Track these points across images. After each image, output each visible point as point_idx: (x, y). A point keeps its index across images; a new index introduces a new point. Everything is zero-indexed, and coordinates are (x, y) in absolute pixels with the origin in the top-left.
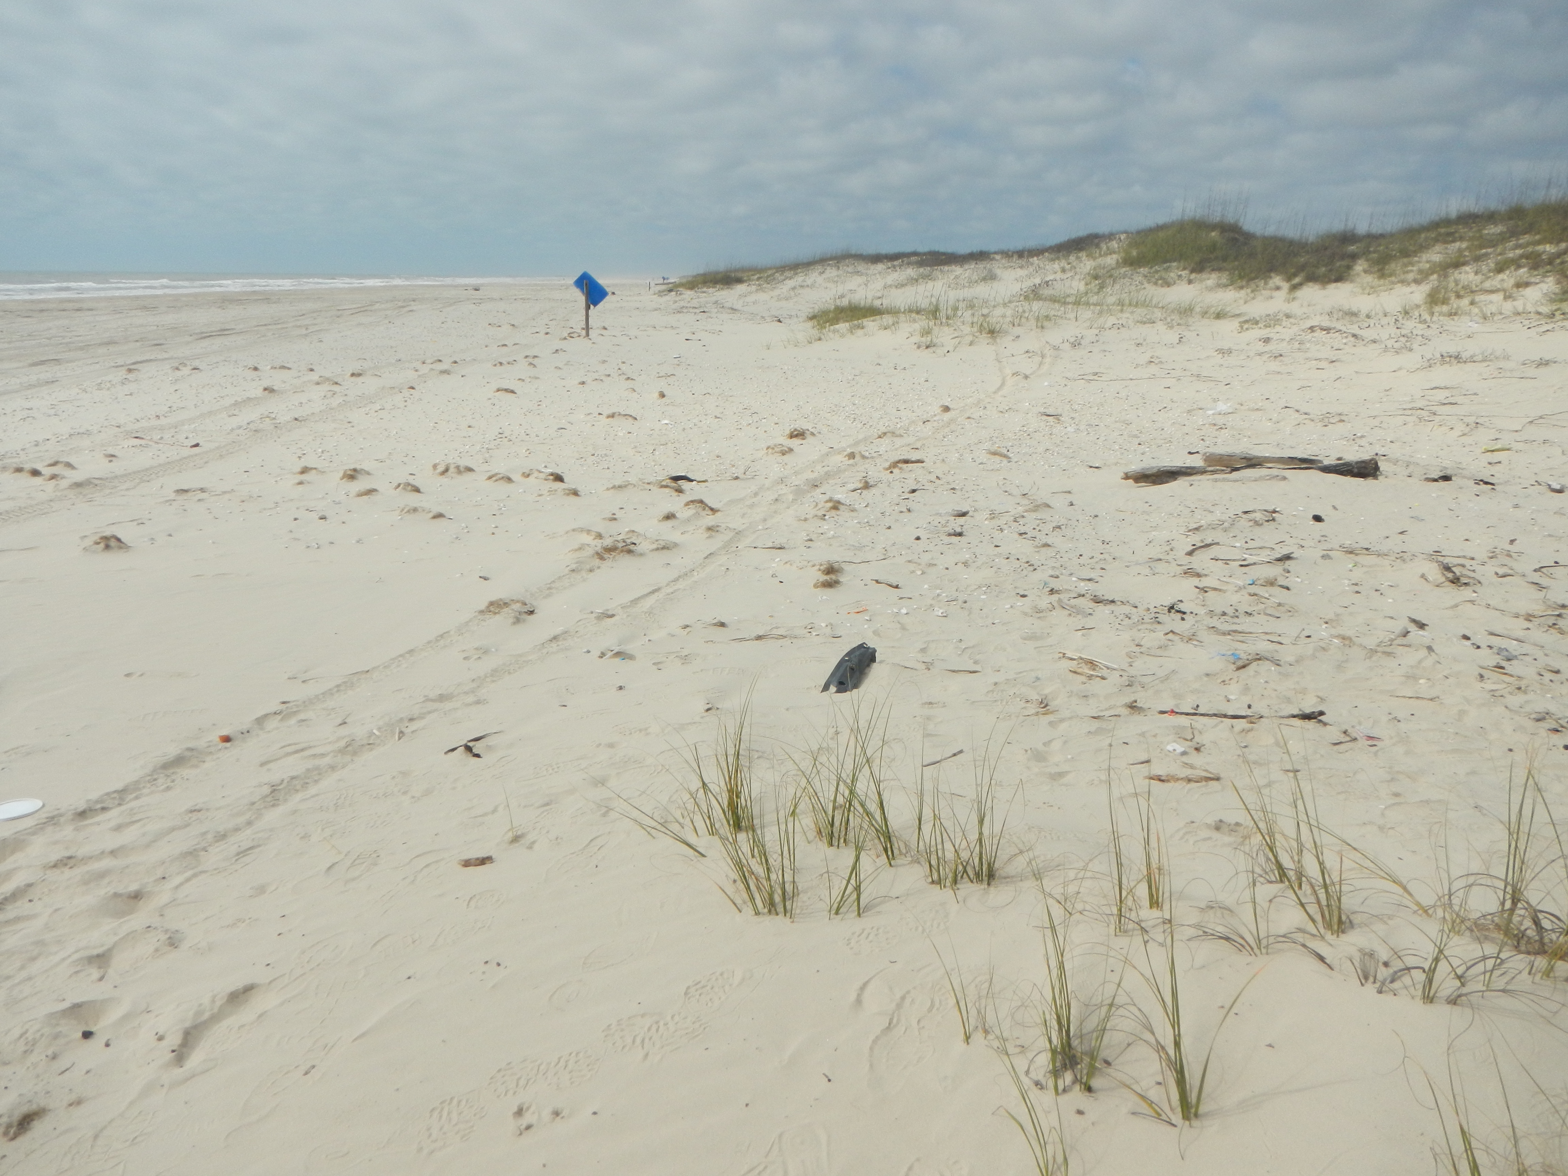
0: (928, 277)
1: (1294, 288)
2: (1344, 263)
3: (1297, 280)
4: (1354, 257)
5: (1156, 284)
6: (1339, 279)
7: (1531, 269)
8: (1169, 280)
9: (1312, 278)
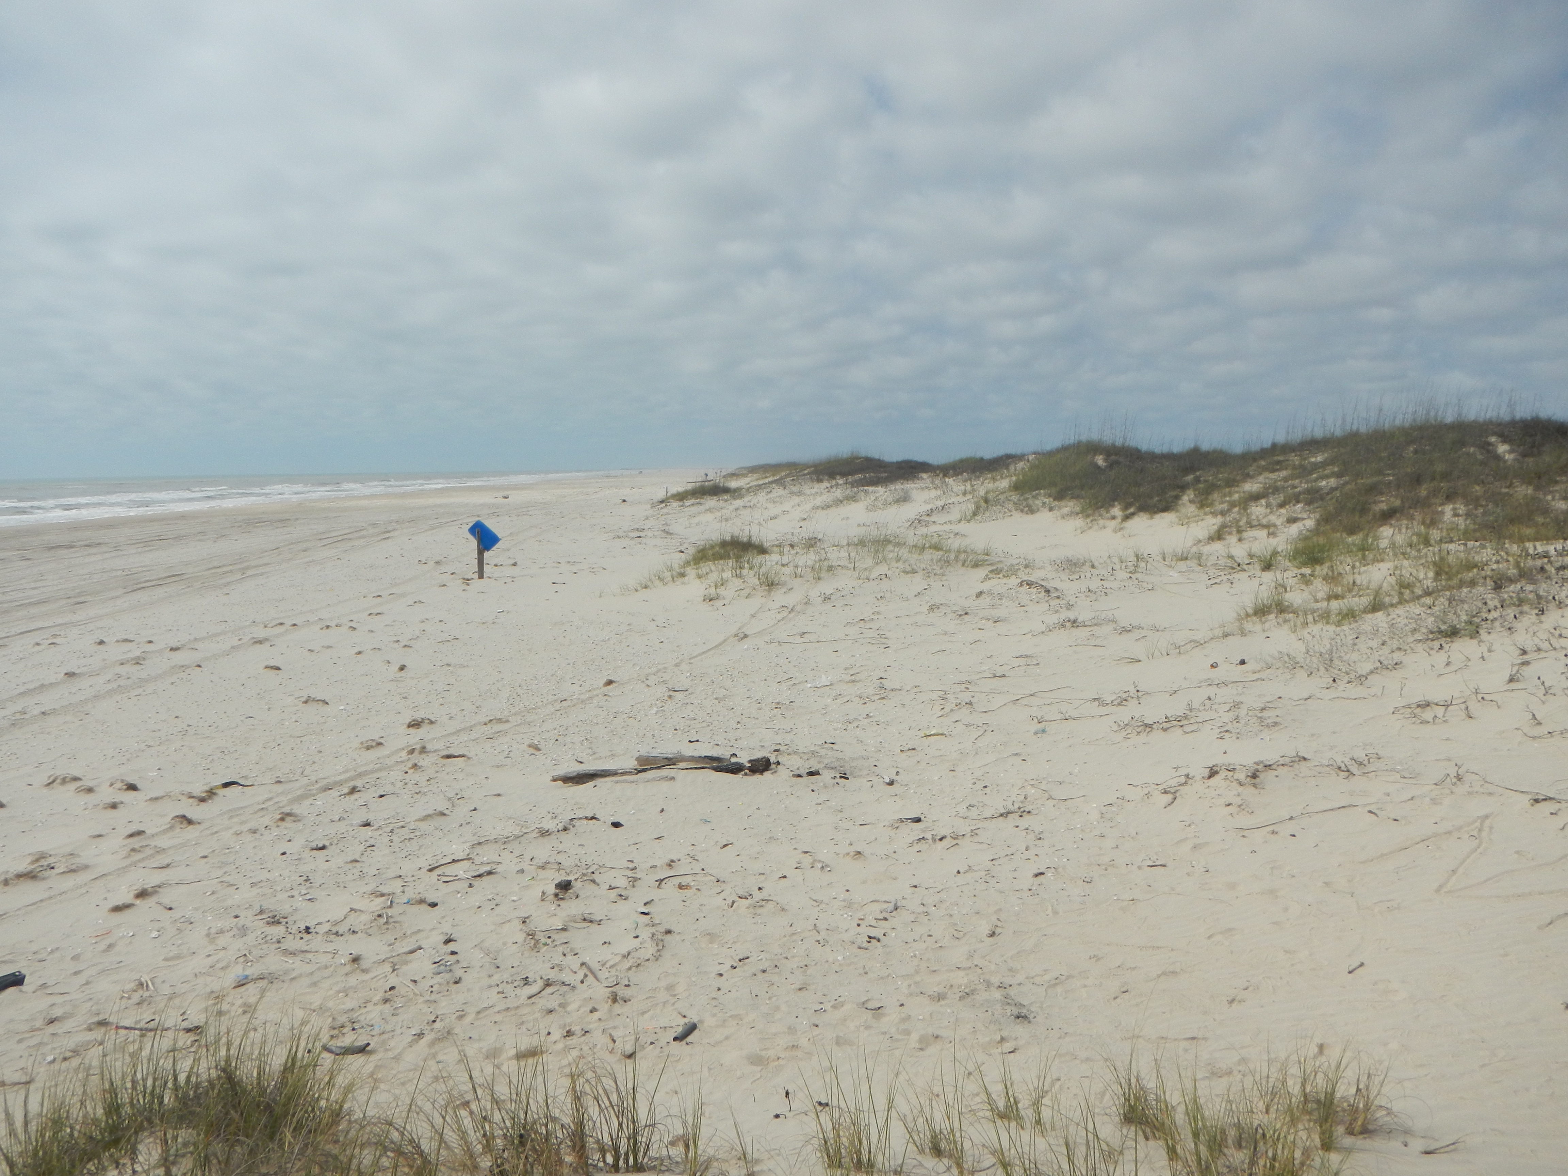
0: (852, 498)
1: (1127, 518)
2: (1174, 493)
3: (1132, 510)
4: (1183, 488)
5: (1022, 511)
6: (1165, 509)
7: (1305, 504)
8: (1034, 508)
9: (1143, 509)
